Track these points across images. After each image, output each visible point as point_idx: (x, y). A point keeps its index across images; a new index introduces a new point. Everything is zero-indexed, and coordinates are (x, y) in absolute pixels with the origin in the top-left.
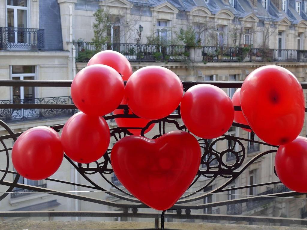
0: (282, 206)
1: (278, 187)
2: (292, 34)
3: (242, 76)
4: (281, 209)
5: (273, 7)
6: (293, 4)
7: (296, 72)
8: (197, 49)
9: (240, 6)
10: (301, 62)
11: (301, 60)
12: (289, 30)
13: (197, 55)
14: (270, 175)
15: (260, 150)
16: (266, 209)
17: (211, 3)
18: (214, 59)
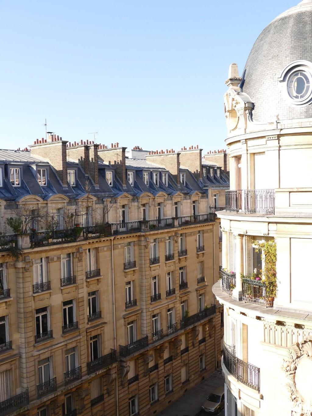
0: (126, 365)
1: (122, 348)
2: (135, 206)
3: (76, 254)
4: (127, 367)
5: (118, 181)
6: (141, 175)
7: (139, 241)
8: (24, 237)
9: (80, 185)
10: (142, 232)
11: (142, 230)
12: (131, 202)
13: (24, 243)
14: (114, 338)
15: (102, 316)
16: (110, 369)
17: (49, 186)
18: (44, 243)
